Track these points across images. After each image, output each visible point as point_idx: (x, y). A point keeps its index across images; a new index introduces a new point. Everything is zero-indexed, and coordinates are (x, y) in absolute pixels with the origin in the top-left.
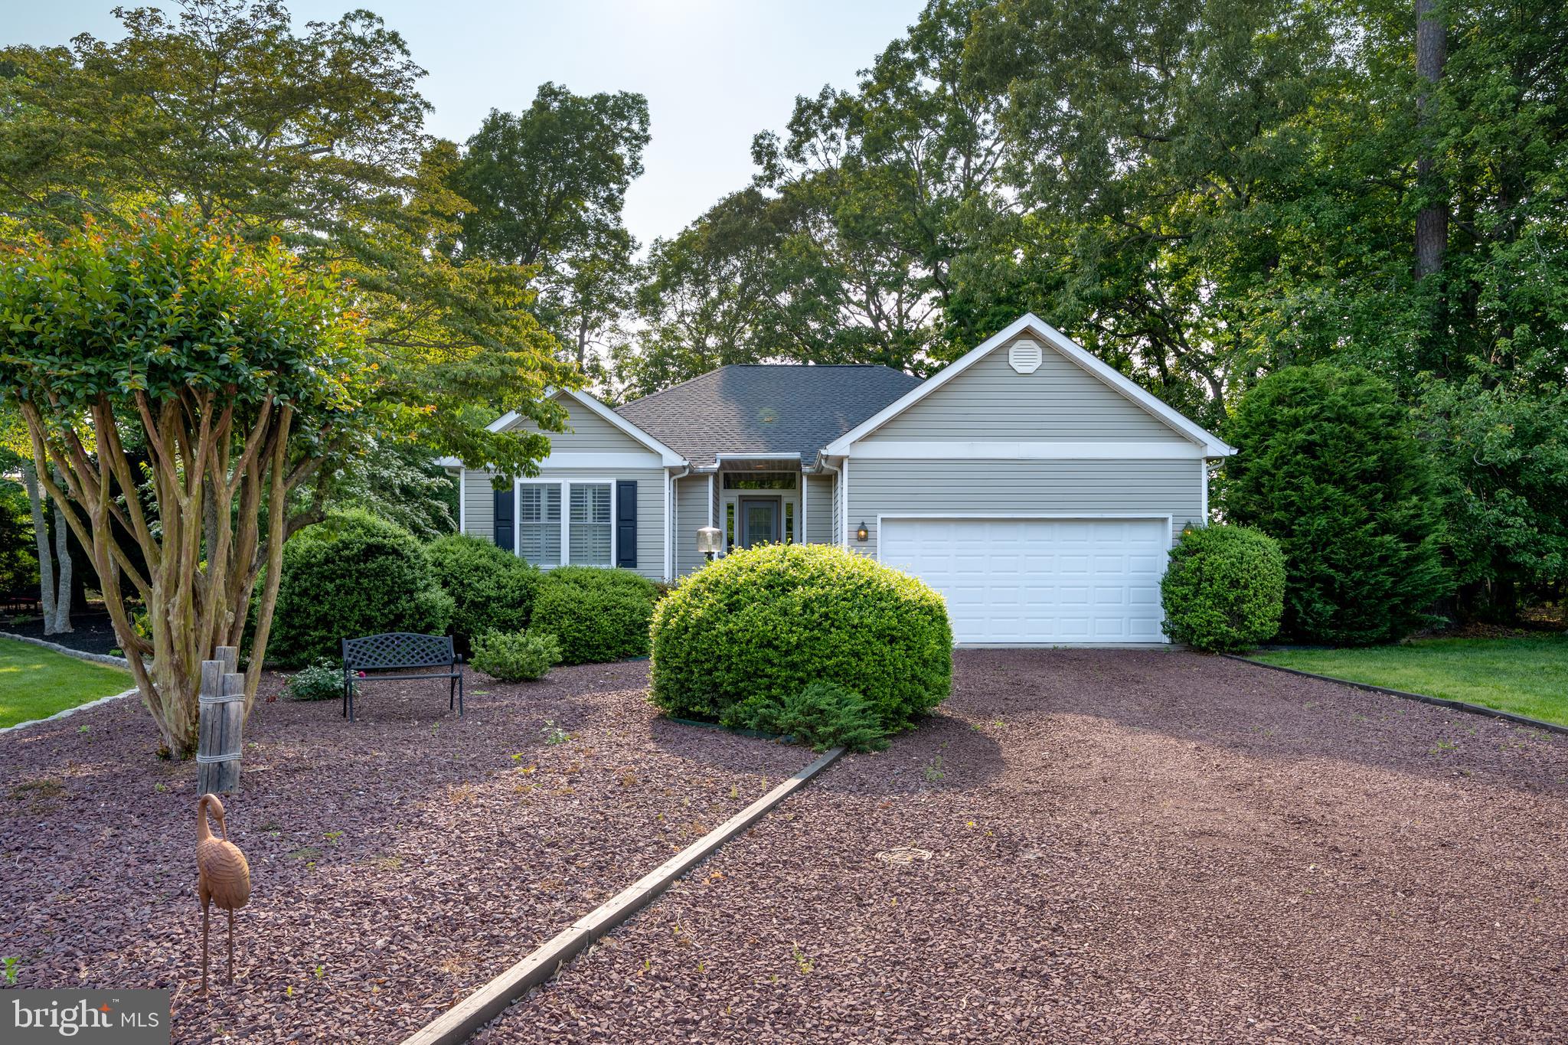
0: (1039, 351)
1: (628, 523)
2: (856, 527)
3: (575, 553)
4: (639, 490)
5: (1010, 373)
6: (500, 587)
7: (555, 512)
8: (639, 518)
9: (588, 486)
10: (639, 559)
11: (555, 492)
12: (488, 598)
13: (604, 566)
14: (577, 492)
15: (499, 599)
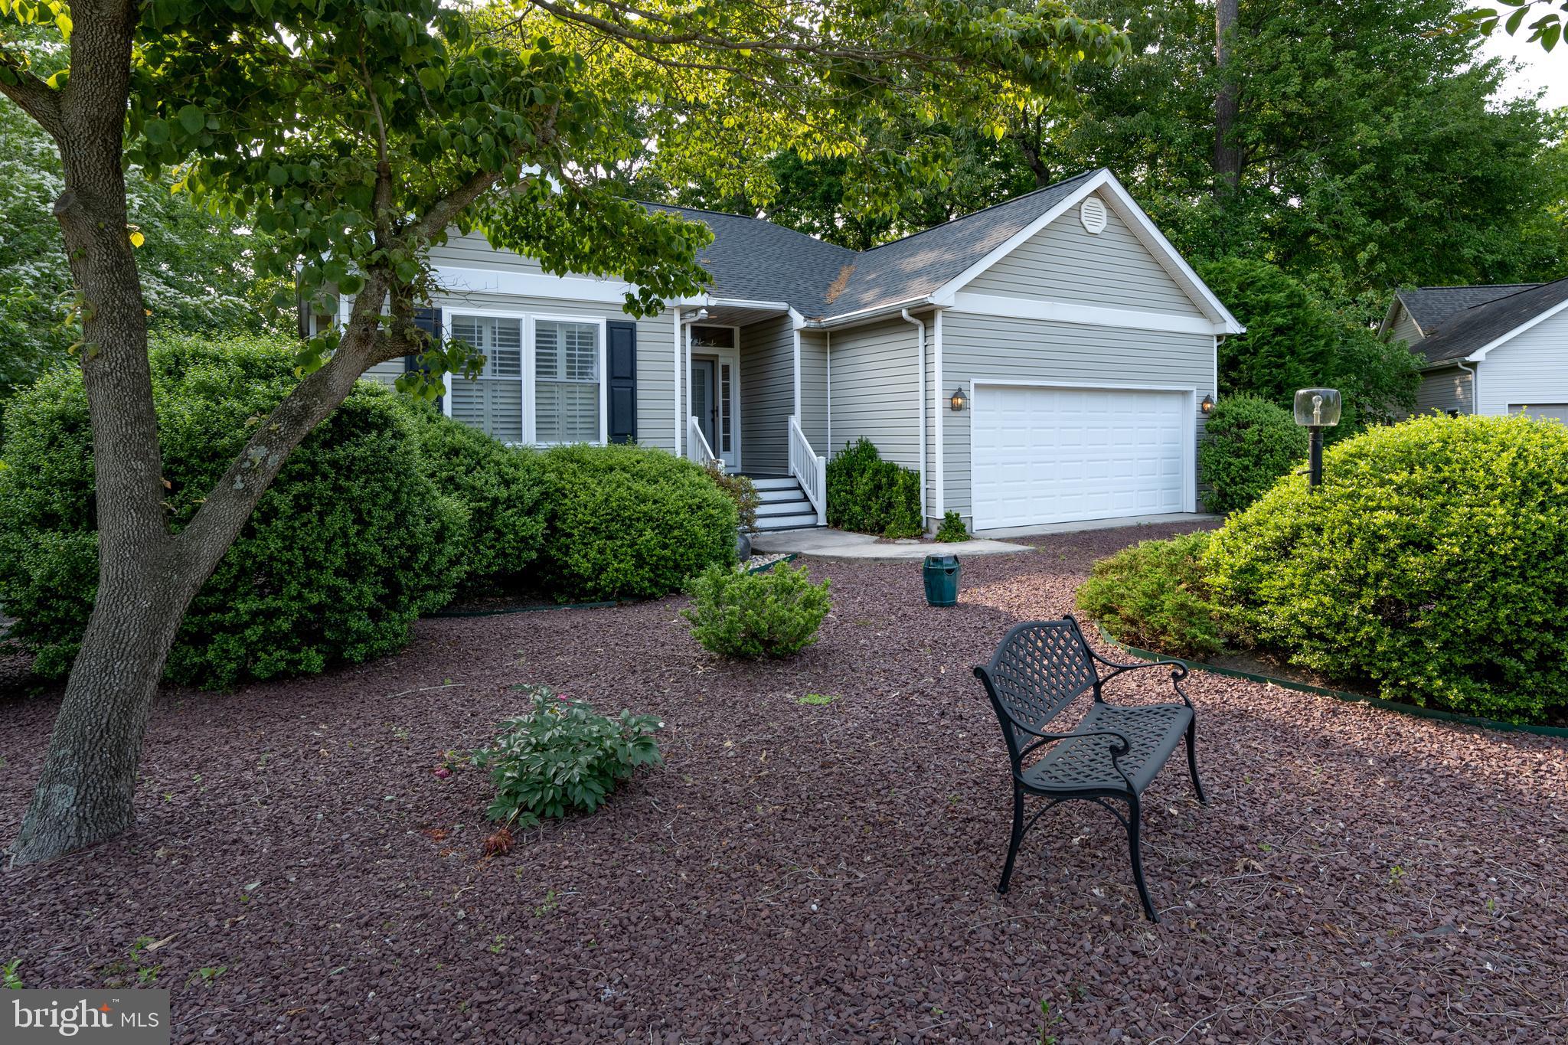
0: (1104, 212)
1: (624, 383)
2: (950, 394)
3: (544, 425)
4: (640, 336)
5: (1081, 231)
6: (507, 483)
7: (511, 363)
8: (640, 375)
9: (562, 324)
10: (640, 433)
11: (510, 332)
12: (496, 501)
13: (593, 443)
14: (545, 335)
15: (509, 503)
